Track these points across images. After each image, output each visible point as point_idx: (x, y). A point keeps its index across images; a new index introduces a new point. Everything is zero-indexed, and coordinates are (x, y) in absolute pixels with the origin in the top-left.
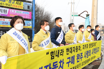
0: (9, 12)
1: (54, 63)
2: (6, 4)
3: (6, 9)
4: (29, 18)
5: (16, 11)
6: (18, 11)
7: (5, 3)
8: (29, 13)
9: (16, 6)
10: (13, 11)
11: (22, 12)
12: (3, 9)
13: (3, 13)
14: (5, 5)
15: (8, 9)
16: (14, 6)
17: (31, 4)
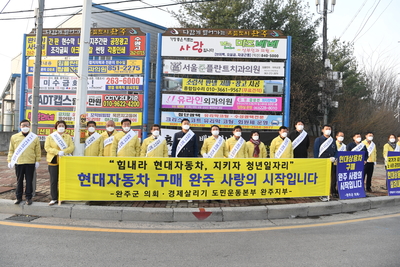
0: (236, 101)
1: (125, 175)
2: (232, 89)
3: (230, 97)
4: (276, 109)
5: (248, 99)
6: (253, 98)
7: (229, 88)
8: (276, 99)
9: (250, 90)
10: (243, 99)
11: (261, 99)
12: (226, 97)
13: (226, 105)
14: (229, 92)
15: (234, 98)
16: (245, 90)
17: (282, 81)
